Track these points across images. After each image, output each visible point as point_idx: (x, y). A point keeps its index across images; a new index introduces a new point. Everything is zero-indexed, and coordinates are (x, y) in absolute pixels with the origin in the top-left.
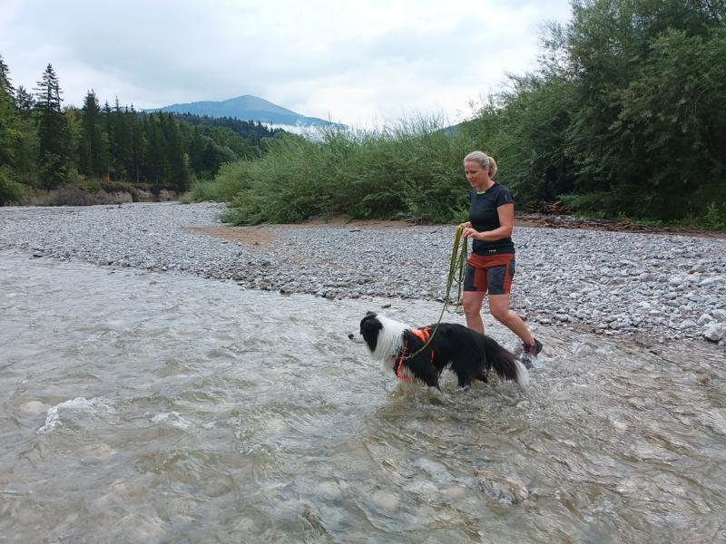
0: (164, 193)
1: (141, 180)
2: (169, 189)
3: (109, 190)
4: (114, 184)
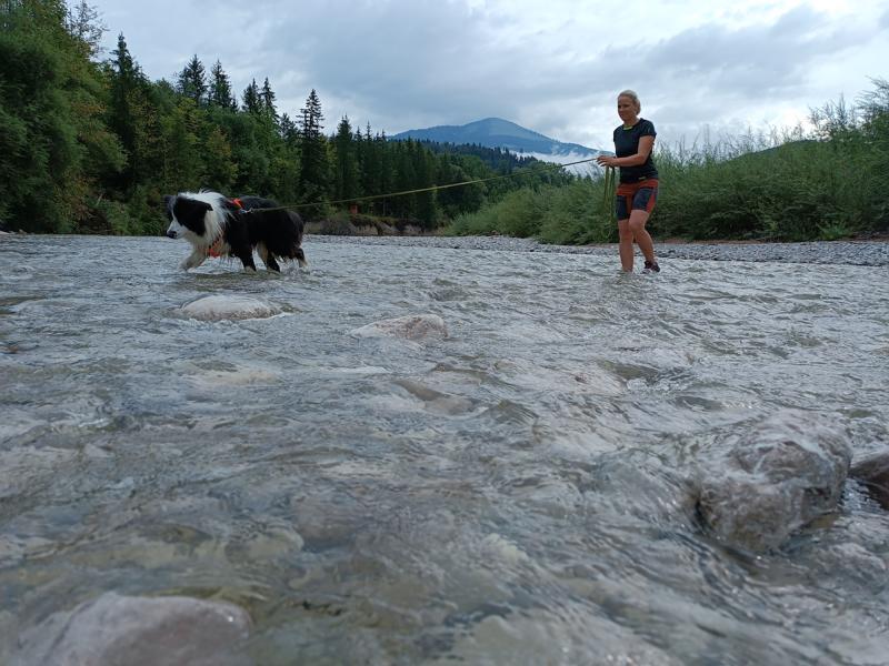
0: (409, 228)
1: (388, 214)
2: (414, 224)
3: (357, 223)
4: (362, 216)
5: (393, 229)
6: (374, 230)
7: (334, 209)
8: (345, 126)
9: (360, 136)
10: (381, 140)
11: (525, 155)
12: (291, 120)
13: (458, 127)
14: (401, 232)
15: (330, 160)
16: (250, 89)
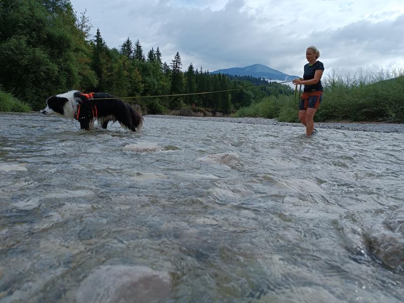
0: (218, 113)
1: (209, 107)
2: (220, 112)
3: (195, 111)
4: (197, 108)
5: (210, 114)
6: (202, 114)
7: (185, 104)
8: (191, 68)
9: (197, 72)
10: (207, 74)
11: (272, 81)
12: (167, 65)
13: (242, 68)
14: (214, 115)
15: (184, 82)
16: (151, 52)
